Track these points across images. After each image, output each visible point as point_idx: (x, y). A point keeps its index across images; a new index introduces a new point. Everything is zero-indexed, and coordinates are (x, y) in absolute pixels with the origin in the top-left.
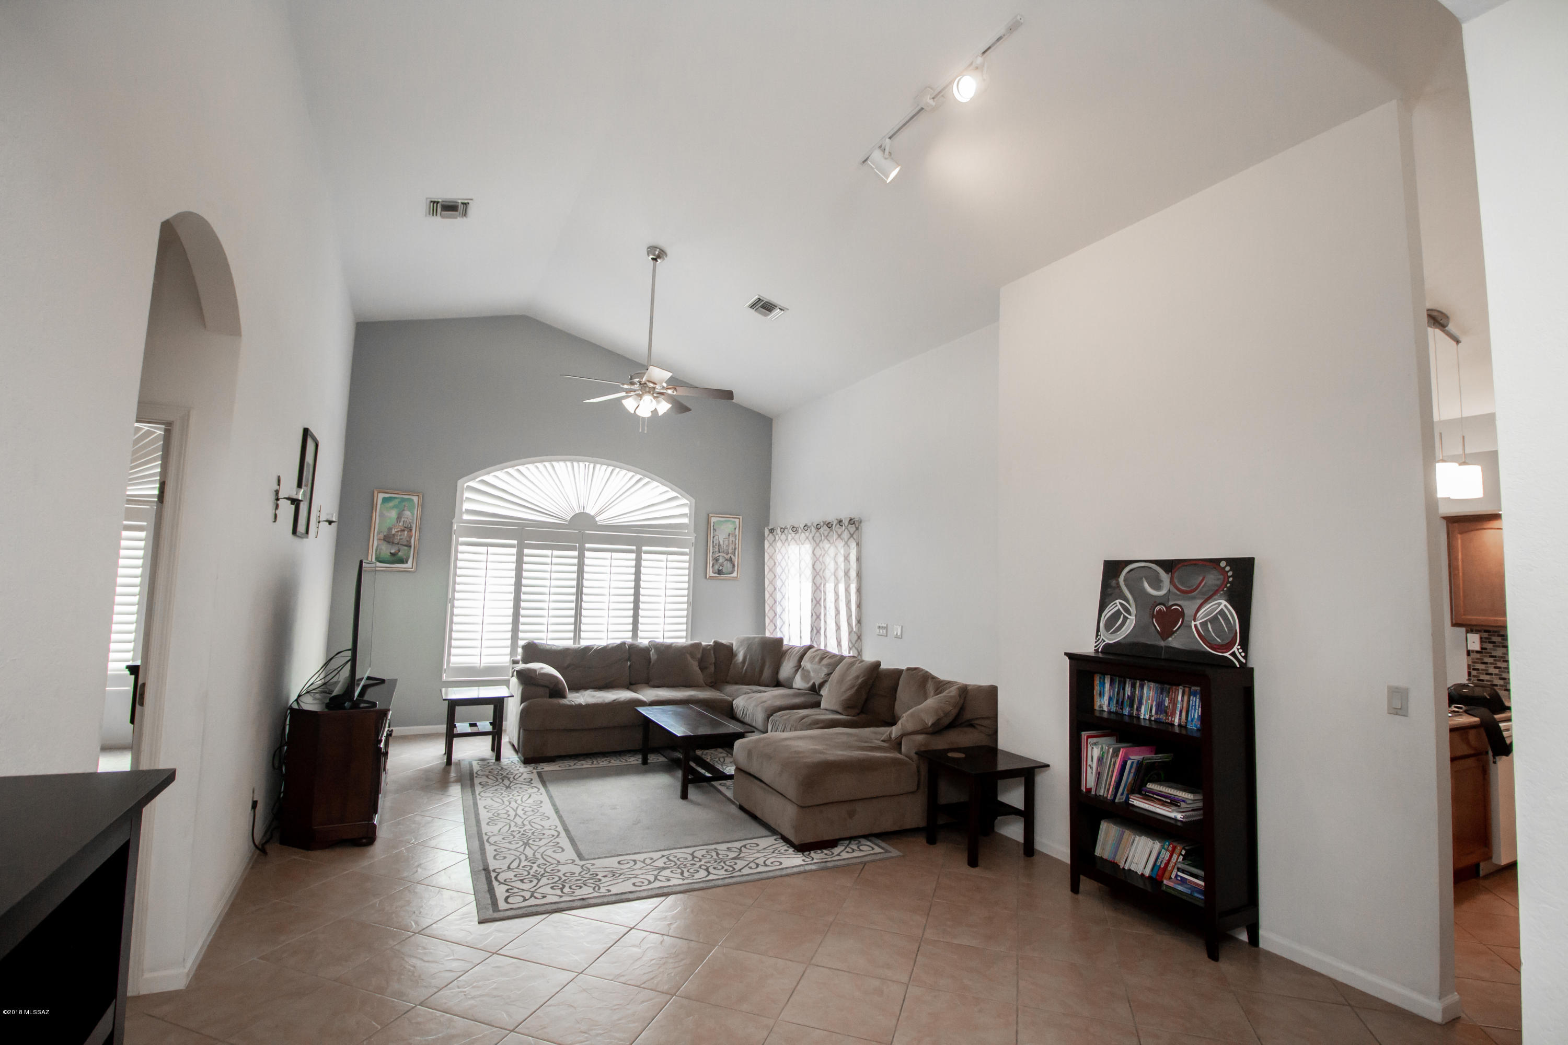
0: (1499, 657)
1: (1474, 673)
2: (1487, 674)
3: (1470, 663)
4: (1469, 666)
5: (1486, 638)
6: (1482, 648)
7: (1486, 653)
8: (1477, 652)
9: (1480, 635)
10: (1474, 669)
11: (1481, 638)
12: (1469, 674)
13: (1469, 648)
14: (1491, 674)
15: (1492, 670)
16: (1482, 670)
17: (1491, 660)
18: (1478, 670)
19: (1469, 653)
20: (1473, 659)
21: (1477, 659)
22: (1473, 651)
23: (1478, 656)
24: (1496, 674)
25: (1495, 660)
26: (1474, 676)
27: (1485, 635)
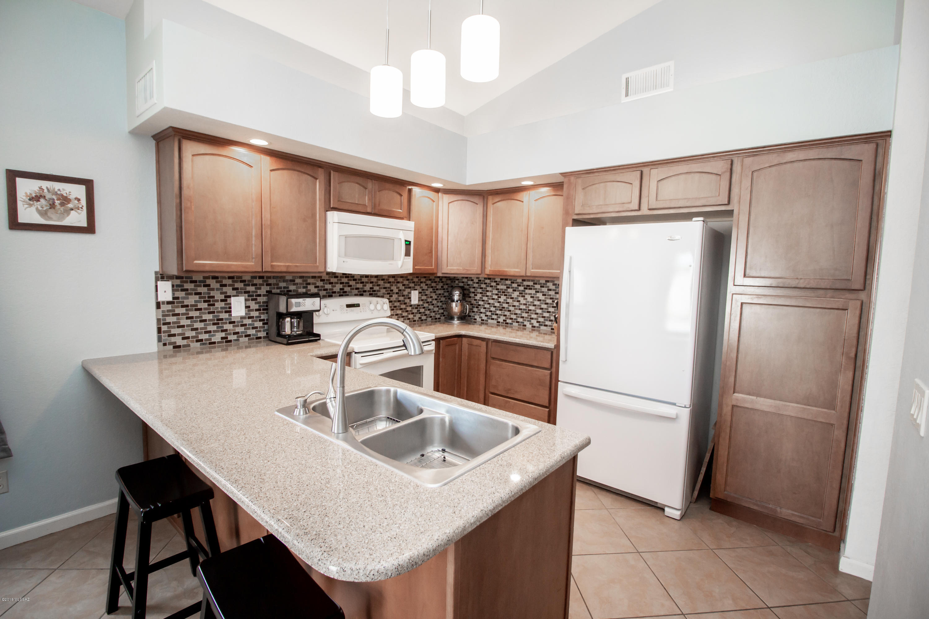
0: (192, 306)
1: (164, 328)
2: (179, 327)
3: (161, 317)
4: (158, 320)
5: (177, 286)
6: (174, 298)
7: (177, 303)
8: (169, 303)
9: (172, 282)
10: (164, 324)
11: (173, 286)
12: (159, 330)
13: (159, 300)
14: (183, 326)
15: (184, 322)
16: (174, 323)
17: (183, 310)
18: (169, 323)
19: (158, 305)
20: (163, 311)
21: (168, 311)
22: (163, 303)
23: (169, 307)
24: (188, 326)
25: (186, 310)
26: (164, 332)
27: (178, 282)
